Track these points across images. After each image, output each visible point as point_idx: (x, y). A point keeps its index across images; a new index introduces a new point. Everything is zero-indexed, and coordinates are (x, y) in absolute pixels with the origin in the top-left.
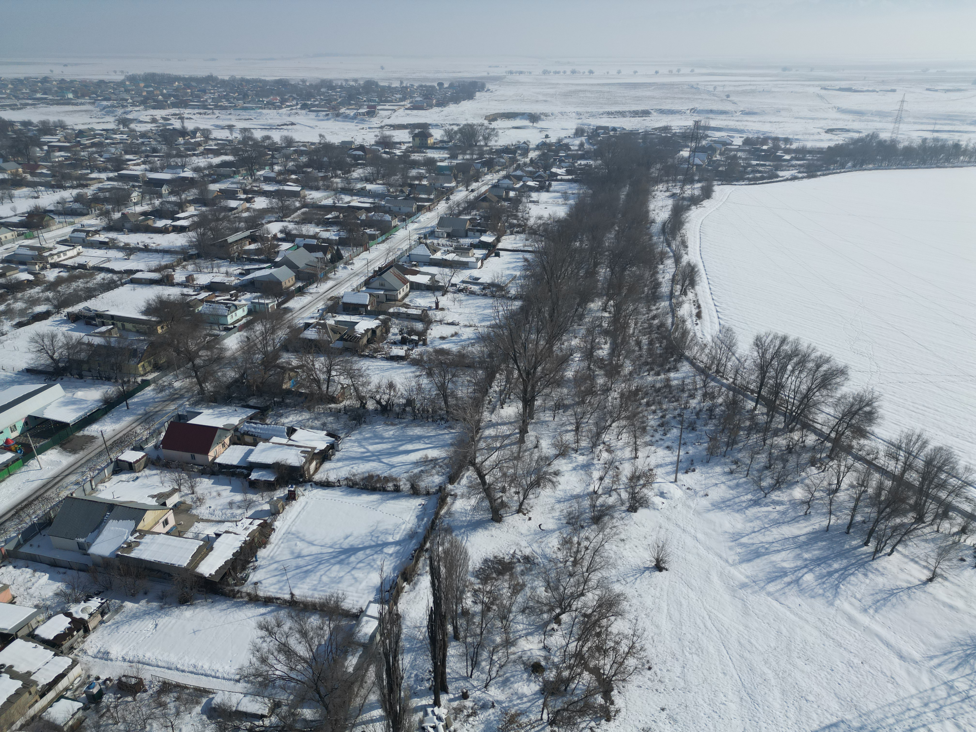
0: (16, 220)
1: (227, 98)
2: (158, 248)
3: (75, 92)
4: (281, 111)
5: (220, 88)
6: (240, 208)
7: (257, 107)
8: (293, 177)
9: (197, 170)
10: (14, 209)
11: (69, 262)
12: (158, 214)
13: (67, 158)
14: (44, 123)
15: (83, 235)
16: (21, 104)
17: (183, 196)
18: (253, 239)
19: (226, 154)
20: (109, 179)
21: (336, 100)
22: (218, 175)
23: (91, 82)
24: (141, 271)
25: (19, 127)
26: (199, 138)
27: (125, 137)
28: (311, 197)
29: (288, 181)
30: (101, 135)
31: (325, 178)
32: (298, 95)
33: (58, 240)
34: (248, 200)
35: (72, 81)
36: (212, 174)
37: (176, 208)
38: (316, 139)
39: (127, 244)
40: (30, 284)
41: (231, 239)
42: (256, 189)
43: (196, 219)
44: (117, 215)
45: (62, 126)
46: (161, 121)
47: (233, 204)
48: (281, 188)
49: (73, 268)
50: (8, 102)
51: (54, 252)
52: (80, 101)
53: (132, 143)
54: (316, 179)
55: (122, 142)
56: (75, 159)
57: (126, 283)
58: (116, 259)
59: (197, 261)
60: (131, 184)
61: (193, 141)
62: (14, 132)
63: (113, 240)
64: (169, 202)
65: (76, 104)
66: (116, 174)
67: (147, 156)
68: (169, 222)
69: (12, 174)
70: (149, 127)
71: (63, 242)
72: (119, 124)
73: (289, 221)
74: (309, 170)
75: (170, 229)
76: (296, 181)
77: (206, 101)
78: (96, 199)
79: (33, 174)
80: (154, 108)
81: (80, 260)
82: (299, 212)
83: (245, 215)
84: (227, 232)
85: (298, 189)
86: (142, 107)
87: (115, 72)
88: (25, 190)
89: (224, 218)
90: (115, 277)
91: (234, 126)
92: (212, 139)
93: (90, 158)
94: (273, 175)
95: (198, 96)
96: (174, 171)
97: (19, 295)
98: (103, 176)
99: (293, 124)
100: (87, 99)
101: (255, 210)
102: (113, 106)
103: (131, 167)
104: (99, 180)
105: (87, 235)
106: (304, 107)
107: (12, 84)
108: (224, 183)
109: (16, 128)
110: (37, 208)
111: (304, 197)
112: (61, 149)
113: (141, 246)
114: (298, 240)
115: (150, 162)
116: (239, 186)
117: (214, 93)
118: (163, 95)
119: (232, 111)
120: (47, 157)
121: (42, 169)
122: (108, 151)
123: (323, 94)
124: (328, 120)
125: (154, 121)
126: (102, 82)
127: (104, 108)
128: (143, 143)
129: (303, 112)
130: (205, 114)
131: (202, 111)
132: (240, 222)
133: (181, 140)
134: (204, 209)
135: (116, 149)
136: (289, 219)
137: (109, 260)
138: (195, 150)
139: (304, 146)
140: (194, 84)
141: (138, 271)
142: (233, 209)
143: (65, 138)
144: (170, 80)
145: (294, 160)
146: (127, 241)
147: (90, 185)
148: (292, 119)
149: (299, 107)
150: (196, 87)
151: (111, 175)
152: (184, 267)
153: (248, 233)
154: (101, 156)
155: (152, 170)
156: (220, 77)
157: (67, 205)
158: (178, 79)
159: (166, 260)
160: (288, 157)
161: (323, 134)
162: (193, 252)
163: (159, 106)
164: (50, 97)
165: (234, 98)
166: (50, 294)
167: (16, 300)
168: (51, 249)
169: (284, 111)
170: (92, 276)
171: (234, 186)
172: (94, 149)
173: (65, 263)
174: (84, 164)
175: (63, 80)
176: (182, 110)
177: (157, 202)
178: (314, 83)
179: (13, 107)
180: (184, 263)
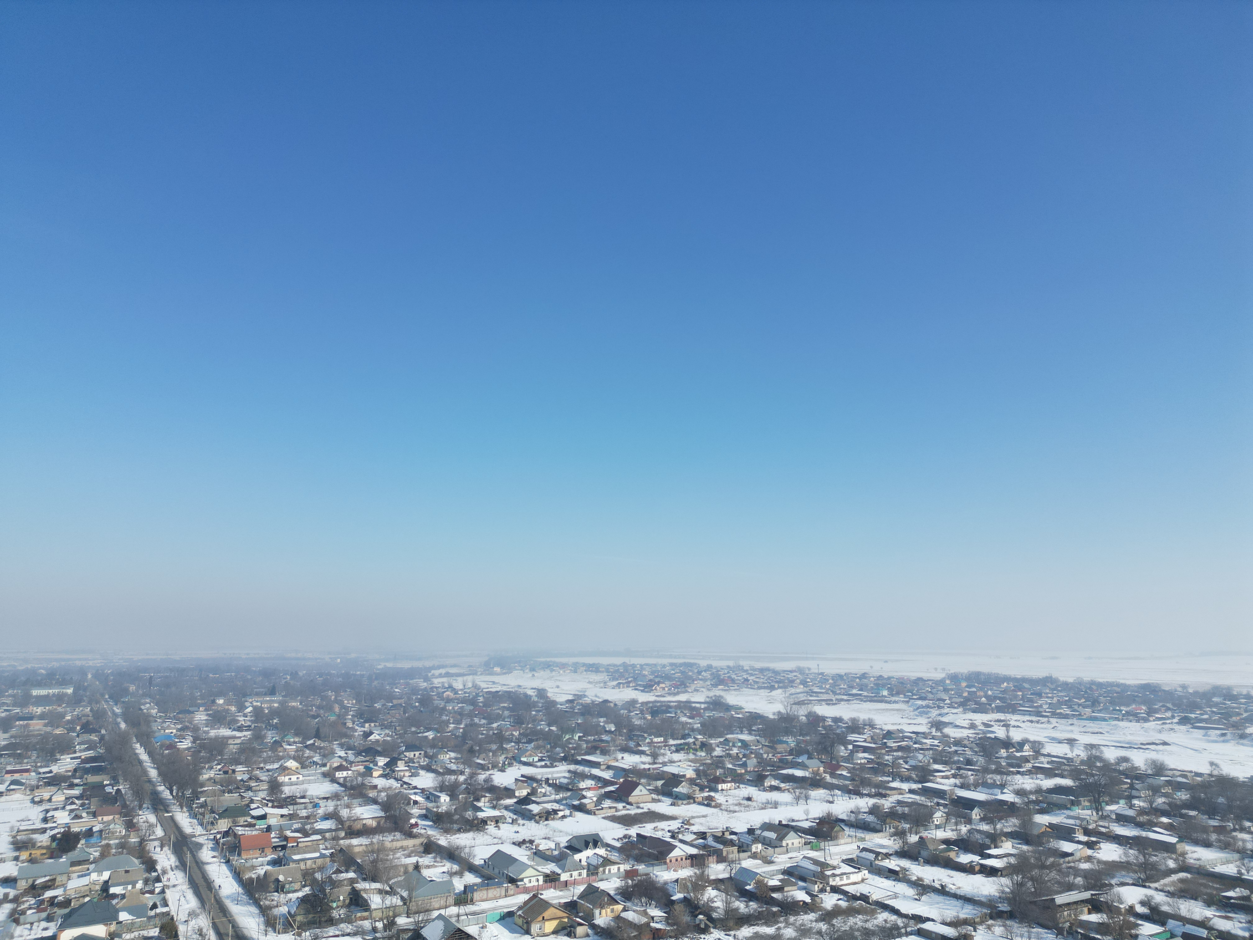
0: (806, 825)
1: (1069, 704)
2: (959, 892)
3: (890, 690)
4: (1146, 725)
5: (1061, 691)
6: (1078, 855)
7: (1110, 718)
8: (1165, 820)
9: (1020, 793)
10: (807, 812)
11: (851, 889)
12: (964, 844)
13: (870, 761)
14: (854, 720)
15: (872, 856)
16: (837, 699)
17: (999, 826)
18: (1095, 906)
19: (1062, 776)
20: (911, 791)
21: (1239, 714)
22: (1049, 804)
23: (908, 679)
24: (933, 920)
25: (829, 722)
26: (1027, 751)
27: (936, 742)
28: (1195, 856)
29: (1156, 825)
30: (910, 738)
31: (1220, 830)
32: (1174, 705)
33: (845, 857)
34: (1090, 845)
35: (889, 678)
36: (1041, 802)
37: (987, 841)
38: (1205, 769)
39: (920, 879)
40: (806, 908)
41: (1061, 899)
42: (1103, 830)
43: (1012, 860)
44: (913, 839)
45: (871, 725)
46: (982, 727)
47: (1067, 847)
48: (1144, 834)
49: (854, 898)
50: (825, 697)
51: (837, 872)
52: (893, 699)
53: (943, 750)
54: (1205, 829)
55: (932, 748)
56: (878, 764)
57: (911, 934)
58: (905, 897)
59: (1008, 922)
60: (936, 800)
61: (1018, 754)
62: (824, 727)
63: (904, 870)
64: (979, 831)
65: (889, 702)
66: (920, 786)
67: (959, 769)
68: (976, 858)
69: (813, 773)
70: (965, 733)
71: (849, 862)
72: (932, 727)
73: (1156, 889)
74: (1192, 813)
75: (977, 868)
76: (1169, 828)
77: (1041, 706)
78: (893, 815)
79: (833, 775)
80: (974, 711)
81: (863, 889)
82: (1174, 877)
83: (1085, 866)
84: (1056, 887)
85: (1174, 840)
86: (961, 709)
87: (936, 669)
88: (821, 793)
89: (1053, 865)
90: (900, 922)
91: (1075, 740)
92: (1044, 755)
93: (894, 764)
94: (1131, 813)
95: (1031, 701)
96: (991, 791)
97: (792, 919)
98: (905, 786)
99: (1165, 744)
100: (901, 698)
101: (1099, 862)
102: (928, 706)
103: (939, 780)
104: (900, 791)
105: (876, 858)
106: (1184, 721)
107: (833, 680)
108: (1056, 815)
109: (827, 724)
110: (829, 815)
111: (1183, 854)
112: (865, 750)
113: (937, 885)
114: (1171, 923)
115: (961, 776)
116: (1078, 822)
117: (1052, 698)
118: (986, 696)
119: (1075, 721)
120: (849, 758)
121: (843, 770)
122: (914, 758)
123: (1216, 705)
124: (1224, 741)
125: (973, 726)
126: (920, 679)
127: (918, 708)
128: (956, 751)
129: (1183, 728)
130: (1038, 722)
131: (1034, 718)
132: (1076, 876)
133: (1003, 753)
134: (1025, 848)
135: (925, 756)
136: (1156, 885)
137: (896, 896)
138: (1020, 767)
139: (1185, 776)
140: (1026, 685)
141: (928, 919)
142: (1066, 855)
143: (872, 738)
144: (998, 680)
145: (1165, 795)
146: (921, 875)
147: (889, 795)
148: (1165, 737)
149: (1176, 720)
150: (1029, 689)
151: (914, 786)
152: (989, 928)
153: (1087, 895)
154: (906, 762)
155: (962, 787)
156: (1061, 679)
157: (861, 816)
158: (1007, 679)
159: (966, 912)
160: (1156, 790)
161: (1216, 761)
162: (1004, 907)
163: (981, 709)
164: (865, 694)
165: (1079, 705)
166: (823, 927)
167: (788, 924)
168: (834, 868)
169: (1151, 725)
170: (873, 913)
171: (1071, 821)
172: (900, 754)
173: (846, 888)
174: (886, 770)
175: (881, 676)
176: (1008, 716)
177: (964, 829)
178: (1201, 690)
179: (829, 702)
180: (990, 922)
